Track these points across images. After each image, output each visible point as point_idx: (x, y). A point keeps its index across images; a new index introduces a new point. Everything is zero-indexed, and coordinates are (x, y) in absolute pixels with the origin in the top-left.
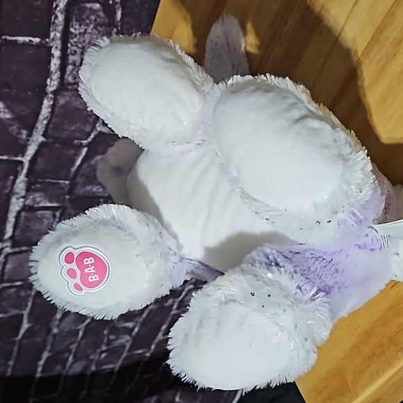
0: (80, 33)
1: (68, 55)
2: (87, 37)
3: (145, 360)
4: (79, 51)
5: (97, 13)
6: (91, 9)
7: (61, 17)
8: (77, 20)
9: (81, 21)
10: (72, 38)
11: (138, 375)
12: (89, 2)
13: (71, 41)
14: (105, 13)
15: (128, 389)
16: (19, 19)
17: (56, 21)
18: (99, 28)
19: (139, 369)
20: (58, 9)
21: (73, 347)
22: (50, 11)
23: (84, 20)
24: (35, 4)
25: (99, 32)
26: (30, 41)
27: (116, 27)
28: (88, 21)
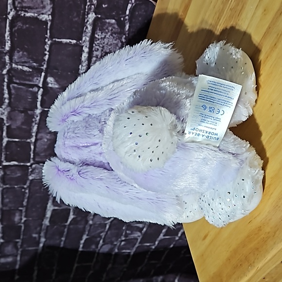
0: (101, 38)
1: (93, 51)
2: (106, 41)
3: (152, 250)
4: (100, 49)
5: (113, 26)
6: (109, 23)
7: (90, 28)
8: (100, 30)
9: (102, 31)
10: (96, 41)
11: (146, 260)
12: (108, 19)
13: (95, 42)
14: (118, 26)
15: (140, 268)
16: (64, 29)
17: (87, 30)
18: (114, 35)
19: (147, 256)
20: (88, 23)
21: (103, 235)
22: (83, 24)
23: (105, 30)
24: (74, 20)
25: (114, 37)
26: (70, 42)
27: (125, 34)
28: (107, 31)
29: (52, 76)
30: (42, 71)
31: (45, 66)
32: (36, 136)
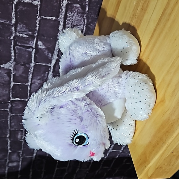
0: (71, 16)
1: (66, 24)
2: (74, 18)
3: (105, 160)
4: (70, 23)
5: (78, 8)
6: (76, 7)
7: (64, 10)
8: (70, 11)
9: (72, 11)
10: (68, 18)
11: (101, 166)
12: (75, 4)
13: (67, 19)
14: (81, 8)
15: (97, 172)
16: (48, 10)
17: (62, 11)
18: (79, 14)
19: (102, 164)
20: (63, 6)
22: (60, 7)
23: (73, 11)
24: (54, 4)
25: (79, 16)
26: (52, 18)
27: (86, 14)
28: (74, 11)
29: (41, 41)
30: (34, 37)
31: (36, 34)
32: (31, 81)
